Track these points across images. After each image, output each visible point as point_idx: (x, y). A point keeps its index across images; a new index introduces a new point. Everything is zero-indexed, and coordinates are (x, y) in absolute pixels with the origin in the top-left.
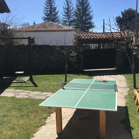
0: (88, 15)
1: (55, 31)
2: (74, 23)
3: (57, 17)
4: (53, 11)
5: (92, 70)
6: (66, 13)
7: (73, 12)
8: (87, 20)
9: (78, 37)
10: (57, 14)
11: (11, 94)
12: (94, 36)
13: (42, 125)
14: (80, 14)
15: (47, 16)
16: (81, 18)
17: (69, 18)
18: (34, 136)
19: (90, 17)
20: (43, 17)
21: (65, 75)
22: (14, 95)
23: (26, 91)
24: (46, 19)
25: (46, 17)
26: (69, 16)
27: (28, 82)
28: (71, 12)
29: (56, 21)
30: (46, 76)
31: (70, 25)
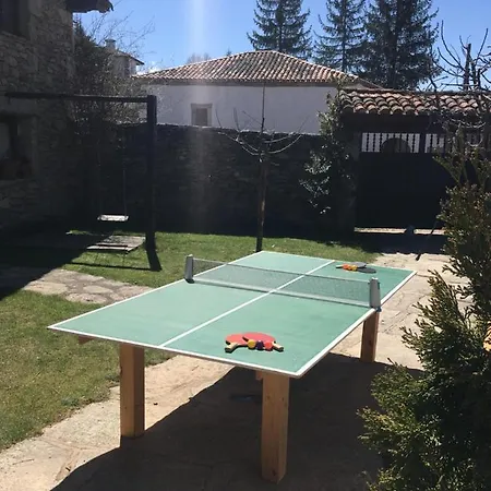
0: (418, 27)
1: (284, 83)
2: (363, 58)
3: (301, 34)
4: (289, 12)
5: (390, 231)
6: (337, 20)
7: (362, 14)
8: (414, 45)
9: (341, 105)
10: (301, 25)
11: (57, 285)
12: (404, 104)
13: (91, 401)
14: (387, 26)
15: (266, 29)
16: (392, 38)
17: (344, 40)
18: (40, 434)
19: (424, 37)
20: (251, 35)
21: (255, 240)
22: (66, 289)
23: (109, 282)
24: (262, 40)
25: (261, 33)
26: (345, 31)
27: (136, 253)
28: (355, 16)
29: (297, 50)
30: (211, 237)
31: (345, 65)
